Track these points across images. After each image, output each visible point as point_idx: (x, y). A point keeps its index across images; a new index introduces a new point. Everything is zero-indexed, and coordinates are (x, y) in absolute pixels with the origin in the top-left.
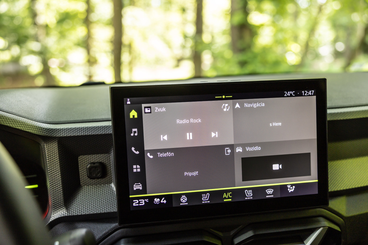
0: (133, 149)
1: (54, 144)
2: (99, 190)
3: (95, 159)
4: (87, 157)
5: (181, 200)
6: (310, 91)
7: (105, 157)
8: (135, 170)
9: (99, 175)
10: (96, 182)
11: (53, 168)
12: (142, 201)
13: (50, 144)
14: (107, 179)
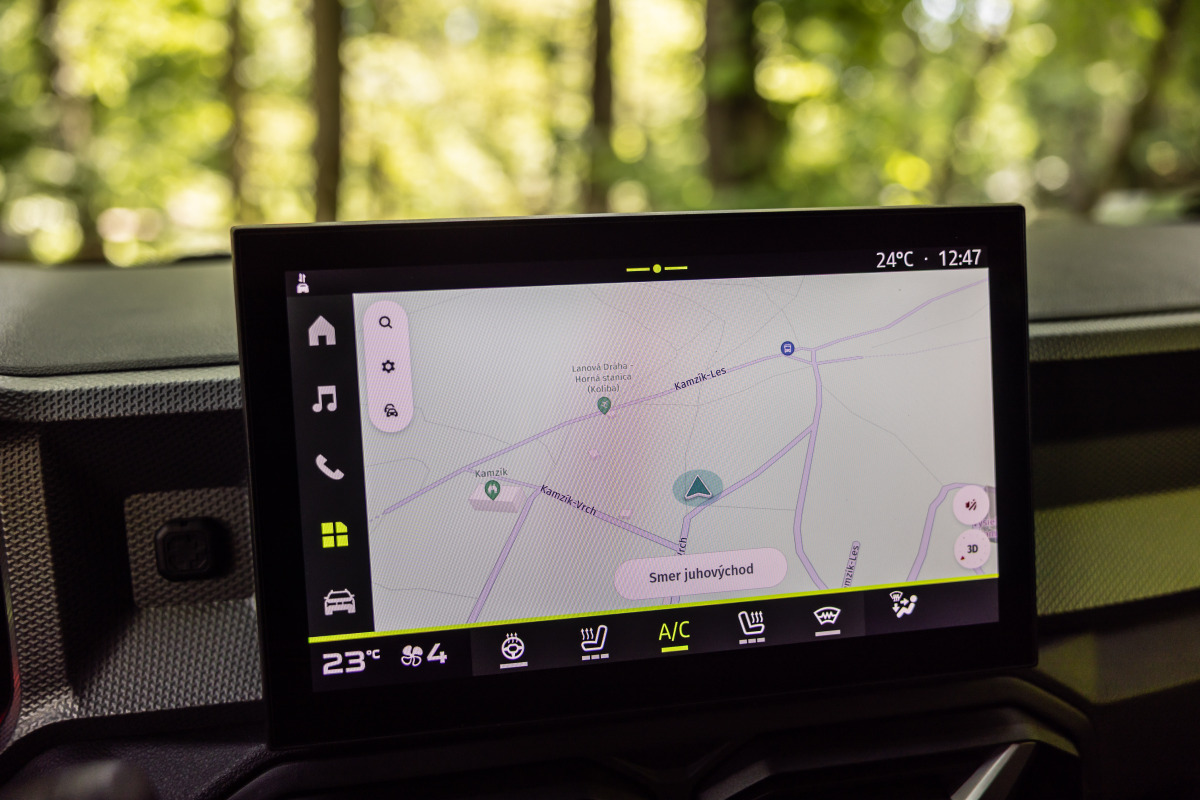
0: (321, 461)
1: (26, 449)
2: (205, 623)
3: (186, 505)
4: (158, 499)
5: (504, 649)
6: (968, 252)
7: (225, 498)
8: (328, 543)
9: (200, 566)
10: (191, 591)
11: (25, 541)
12: (357, 657)
13: (12, 449)
14: (234, 580)
